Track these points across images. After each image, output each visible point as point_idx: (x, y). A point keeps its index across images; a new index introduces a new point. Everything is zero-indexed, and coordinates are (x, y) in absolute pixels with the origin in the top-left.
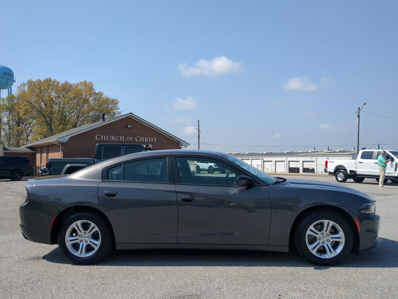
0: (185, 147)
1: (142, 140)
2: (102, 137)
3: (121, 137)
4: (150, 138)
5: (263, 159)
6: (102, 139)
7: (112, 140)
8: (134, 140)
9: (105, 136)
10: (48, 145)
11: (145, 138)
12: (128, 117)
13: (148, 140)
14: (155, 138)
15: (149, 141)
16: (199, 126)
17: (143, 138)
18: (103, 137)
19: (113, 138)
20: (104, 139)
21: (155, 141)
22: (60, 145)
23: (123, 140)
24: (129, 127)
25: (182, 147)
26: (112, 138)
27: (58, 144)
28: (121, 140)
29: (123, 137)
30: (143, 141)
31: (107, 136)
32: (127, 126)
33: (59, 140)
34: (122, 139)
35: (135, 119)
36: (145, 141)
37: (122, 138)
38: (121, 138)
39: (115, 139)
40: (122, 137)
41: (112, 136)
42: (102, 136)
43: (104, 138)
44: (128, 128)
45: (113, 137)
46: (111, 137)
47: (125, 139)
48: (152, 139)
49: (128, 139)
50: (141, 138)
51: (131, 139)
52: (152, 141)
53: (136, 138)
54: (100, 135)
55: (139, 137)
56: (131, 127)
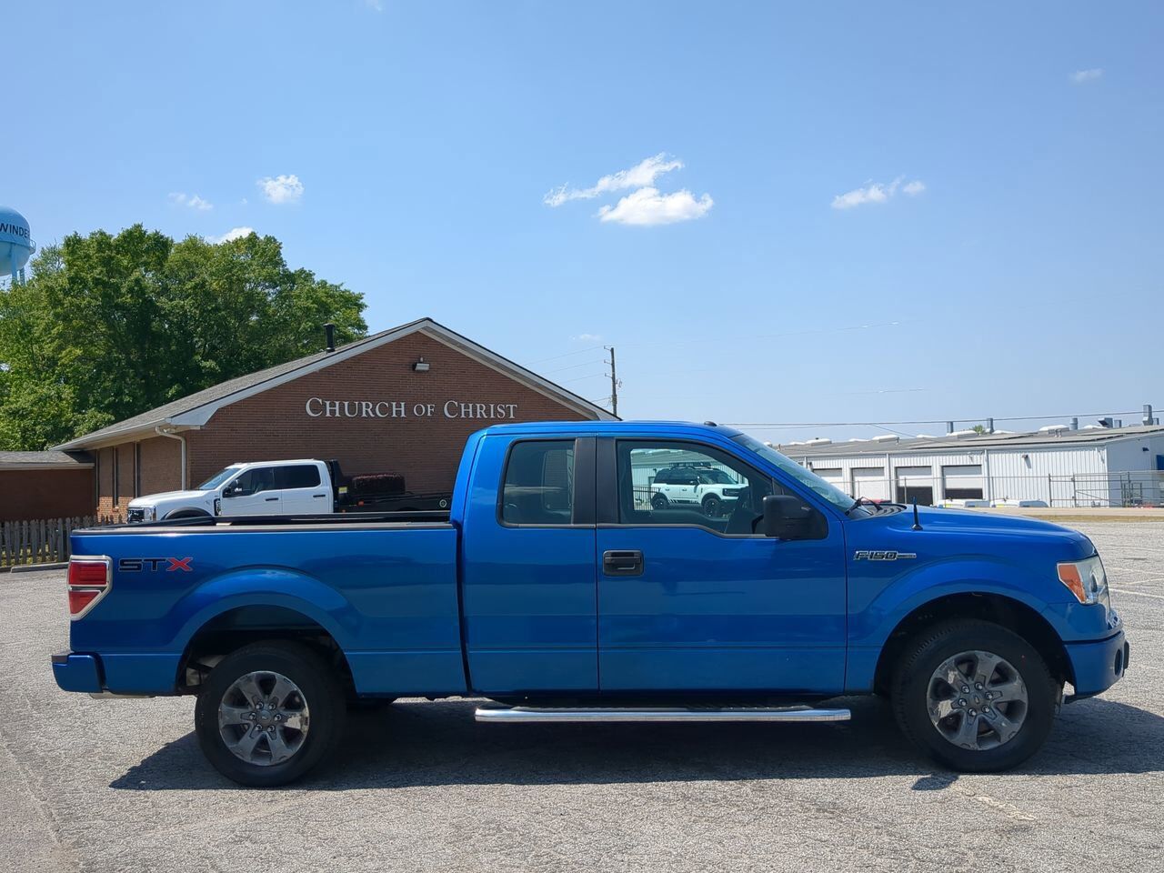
1: (467, 413)
2: (328, 408)
3: (394, 404)
4: (492, 406)
5: (811, 464)
6: (328, 415)
7: (364, 415)
8: (438, 412)
9: (337, 403)
10: (138, 439)
11: (478, 406)
12: (417, 333)
13: (488, 412)
14: (512, 406)
15: (492, 416)
16: (613, 365)
17: (471, 405)
18: (333, 405)
19: (366, 409)
20: (337, 415)
21: (511, 417)
22: (180, 438)
23: (403, 415)
24: (420, 367)
26: (364, 409)
27: (176, 437)
28: (394, 415)
29: (403, 404)
30: (471, 416)
31: (346, 403)
32: (414, 366)
33: (176, 421)
34: (398, 413)
35: (443, 342)
36: (479, 416)
37: (399, 409)
38: (394, 409)
39: (374, 412)
40: (398, 406)
41: (364, 404)
42: (328, 403)
43: (337, 408)
44: (419, 372)
45: (367, 406)
46: (360, 405)
47: (409, 410)
48: (501, 407)
49: (419, 410)
50: (463, 405)
51: (429, 410)
52: (501, 414)
53: (446, 406)
54: (320, 401)
55: (456, 403)
56: (427, 369)
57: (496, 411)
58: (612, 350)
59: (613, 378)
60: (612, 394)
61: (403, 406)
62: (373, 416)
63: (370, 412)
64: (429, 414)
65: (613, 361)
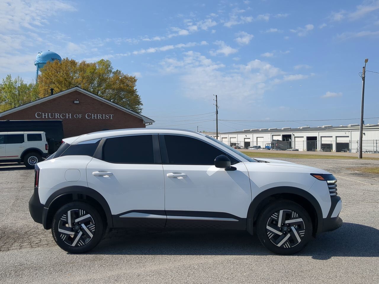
0: (150, 124)
1: (94, 117)
3: (67, 114)
4: (104, 115)
6: (43, 117)
7: (56, 118)
8: (84, 117)
9: (47, 114)
11: (99, 115)
13: (102, 117)
14: (111, 115)
15: (104, 118)
16: (217, 101)
17: (96, 115)
18: (45, 114)
19: (57, 116)
20: (47, 117)
21: (111, 118)
23: (70, 118)
24: (76, 102)
25: (146, 124)
26: (56, 116)
28: (67, 118)
29: (70, 114)
30: (96, 118)
31: (50, 114)
32: (74, 102)
34: (69, 117)
36: (99, 118)
38: (67, 116)
39: (60, 117)
41: (56, 114)
42: (43, 114)
43: (47, 115)
44: (75, 104)
45: (57, 115)
47: (72, 116)
48: (107, 115)
49: (76, 116)
50: (93, 115)
51: (80, 116)
52: (107, 118)
53: (86, 115)
54: (41, 113)
55: (90, 114)
56: (78, 103)
57: (105, 117)
58: (216, 96)
59: (217, 105)
60: (216, 110)
61: (70, 115)
62: (59, 118)
63: (59, 117)
64: (80, 118)
65: (217, 99)
